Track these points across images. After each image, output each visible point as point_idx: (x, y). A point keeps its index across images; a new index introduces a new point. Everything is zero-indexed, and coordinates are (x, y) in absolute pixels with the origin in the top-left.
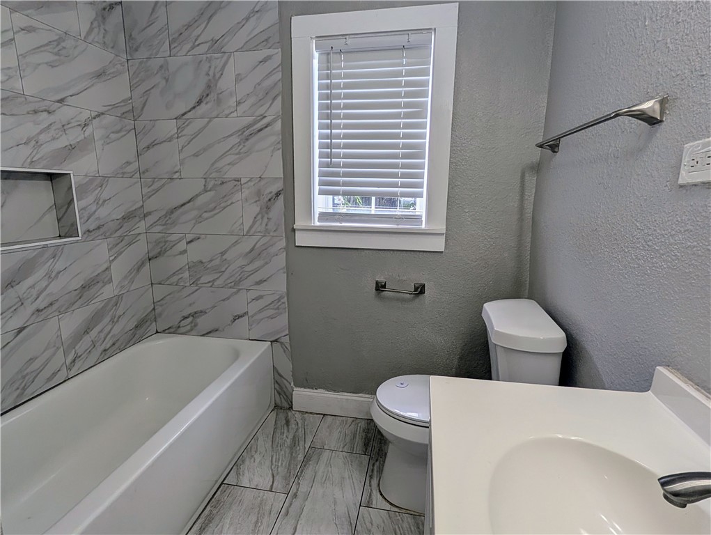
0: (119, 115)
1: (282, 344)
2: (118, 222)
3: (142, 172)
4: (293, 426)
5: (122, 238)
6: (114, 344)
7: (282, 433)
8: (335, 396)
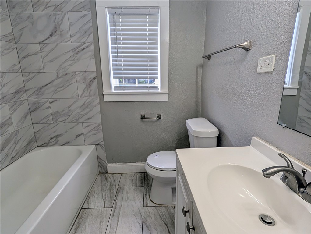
0: (8, 41)
1: (101, 145)
2: (13, 94)
3: (22, 70)
4: (109, 180)
5: (15, 103)
6: (17, 154)
7: (105, 184)
8: (126, 165)
